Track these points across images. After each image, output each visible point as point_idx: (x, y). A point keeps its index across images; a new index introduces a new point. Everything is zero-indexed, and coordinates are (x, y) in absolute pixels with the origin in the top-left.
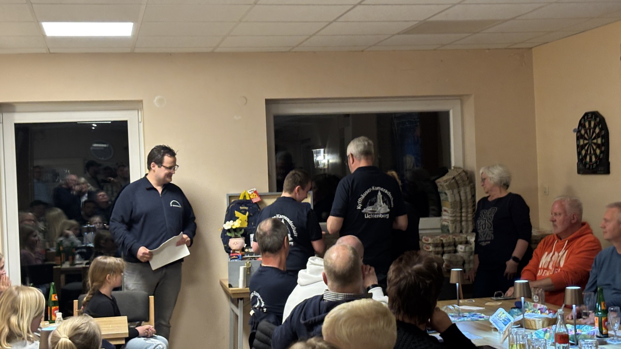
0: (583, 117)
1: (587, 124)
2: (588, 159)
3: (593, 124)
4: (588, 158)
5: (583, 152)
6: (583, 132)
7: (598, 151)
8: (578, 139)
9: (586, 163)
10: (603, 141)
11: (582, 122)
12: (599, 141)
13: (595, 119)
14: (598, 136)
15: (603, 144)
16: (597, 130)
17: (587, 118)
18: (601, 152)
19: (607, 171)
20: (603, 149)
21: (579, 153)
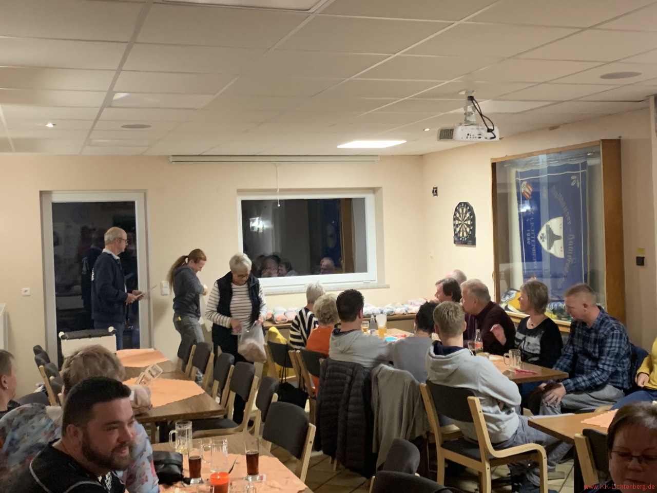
0: (458, 206)
1: (461, 210)
2: (461, 235)
3: (465, 210)
4: (461, 233)
6: (458, 215)
7: (468, 230)
8: (454, 219)
9: (459, 237)
10: (472, 223)
11: (458, 208)
12: (469, 222)
13: (466, 207)
14: (468, 219)
15: (471, 225)
16: (468, 215)
17: (461, 206)
18: (470, 230)
19: (474, 244)
20: (472, 228)
21: (455, 230)
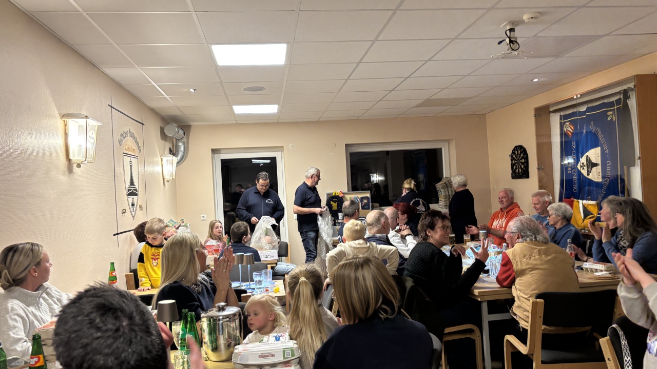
0: (514, 149)
1: (516, 152)
2: (517, 171)
3: (519, 152)
5: (515, 167)
6: (514, 156)
7: (522, 166)
8: (512, 160)
9: (516, 173)
11: (514, 151)
12: (523, 161)
13: (521, 149)
14: (522, 158)
15: (525, 162)
16: (522, 155)
17: (516, 149)
18: (524, 167)
19: (528, 177)
20: (525, 165)
21: (512, 168)
